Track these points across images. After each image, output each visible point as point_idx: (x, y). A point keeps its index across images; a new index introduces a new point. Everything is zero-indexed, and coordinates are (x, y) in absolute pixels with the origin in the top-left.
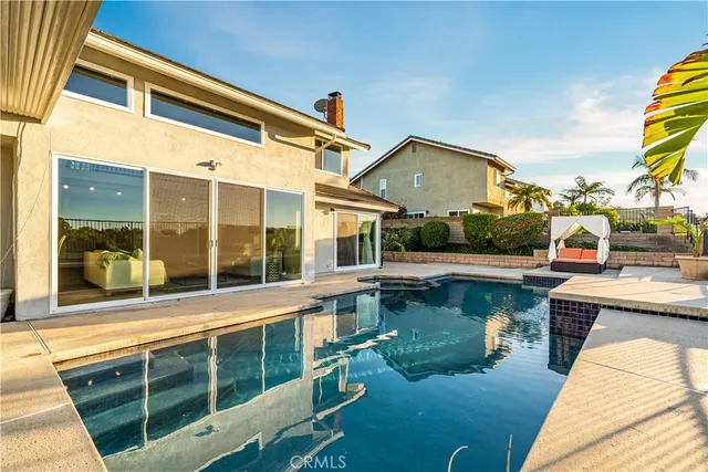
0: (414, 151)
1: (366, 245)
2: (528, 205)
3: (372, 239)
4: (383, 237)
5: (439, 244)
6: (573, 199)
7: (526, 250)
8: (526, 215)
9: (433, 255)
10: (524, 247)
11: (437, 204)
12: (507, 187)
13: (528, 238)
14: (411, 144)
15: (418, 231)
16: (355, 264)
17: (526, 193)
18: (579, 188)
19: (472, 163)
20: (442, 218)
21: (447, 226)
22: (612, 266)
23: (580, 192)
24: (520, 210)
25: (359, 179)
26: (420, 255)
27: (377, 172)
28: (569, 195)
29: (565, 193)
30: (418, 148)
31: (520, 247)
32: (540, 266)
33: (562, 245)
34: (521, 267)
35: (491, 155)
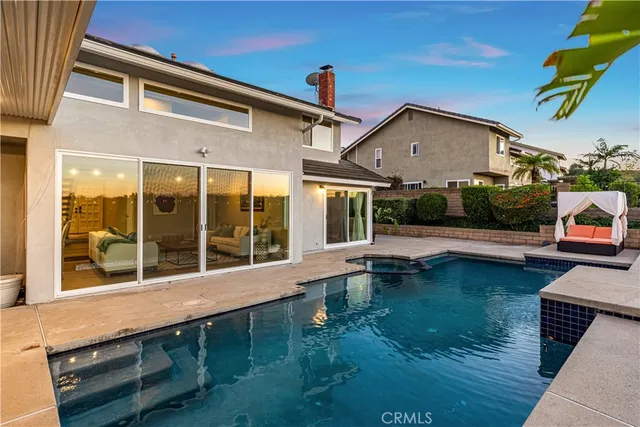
0: (410, 119)
1: (357, 221)
2: (535, 175)
3: (363, 214)
4: (374, 211)
5: (435, 217)
6: (591, 164)
7: (531, 226)
8: (532, 188)
9: (429, 229)
10: (530, 222)
11: (435, 173)
12: (512, 154)
13: (532, 213)
14: (408, 112)
15: (413, 204)
16: (345, 241)
17: (533, 163)
18: (597, 152)
19: (472, 131)
20: (439, 189)
21: (444, 199)
22: (632, 245)
23: (600, 156)
24: (526, 180)
25: (354, 149)
26: (414, 228)
27: (372, 142)
28: (586, 159)
29: (581, 158)
30: (415, 116)
31: (524, 223)
32: (546, 244)
33: (571, 221)
34: (525, 244)
35: (494, 122)
